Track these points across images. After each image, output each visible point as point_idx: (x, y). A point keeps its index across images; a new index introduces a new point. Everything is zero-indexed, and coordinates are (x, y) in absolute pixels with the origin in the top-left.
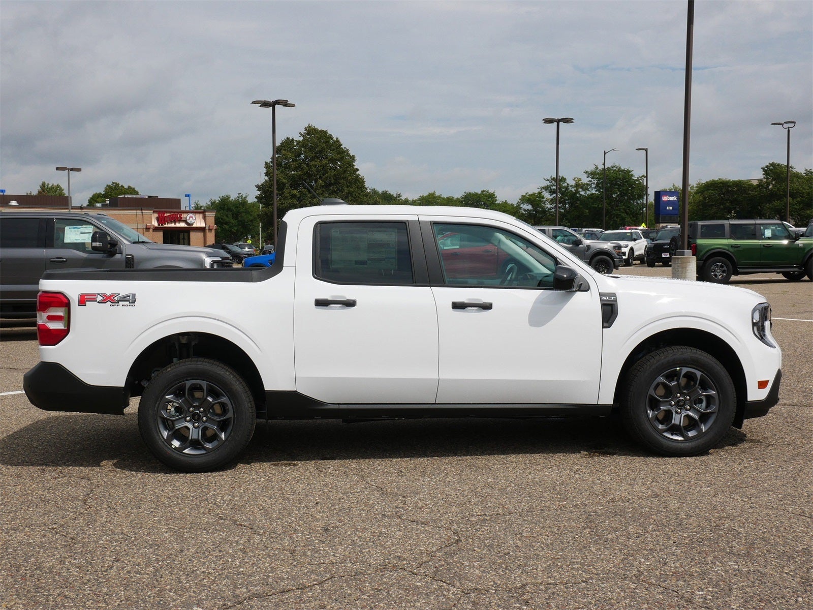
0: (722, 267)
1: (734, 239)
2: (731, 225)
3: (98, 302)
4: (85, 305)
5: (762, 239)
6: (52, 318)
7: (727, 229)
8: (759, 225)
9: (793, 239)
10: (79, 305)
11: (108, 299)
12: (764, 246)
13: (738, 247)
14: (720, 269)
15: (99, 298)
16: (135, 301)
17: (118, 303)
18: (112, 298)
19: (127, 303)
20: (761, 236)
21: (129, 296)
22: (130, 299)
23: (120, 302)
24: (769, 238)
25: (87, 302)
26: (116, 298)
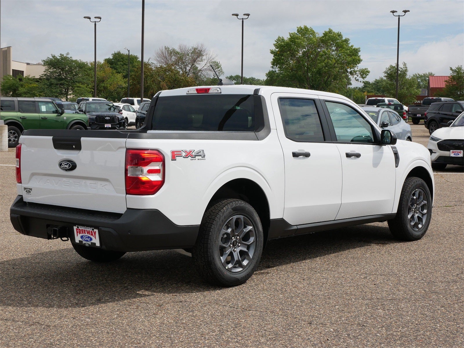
0: (14, 134)
1: (21, 112)
2: (19, 101)
3: (183, 157)
4: (176, 160)
5: (40, 113)
6: (150, 172)
7: (16, 104)
8: (37, 102)
9: (60, 113)
10: (172, 160)
11: (189, 155)
12: (42, 118)
13: (24, 118)
14: (13, 136)
15: (184, 154)
16: (205, 156)
17: (195, 157)
18: (191, 153)
19: (200, 157)
20: (39, 111)
21: (201, 152)
22: (201, 155)
23: (196, 157)
24: (44, 112)
25: (177, 157)
26: (193, 154)
